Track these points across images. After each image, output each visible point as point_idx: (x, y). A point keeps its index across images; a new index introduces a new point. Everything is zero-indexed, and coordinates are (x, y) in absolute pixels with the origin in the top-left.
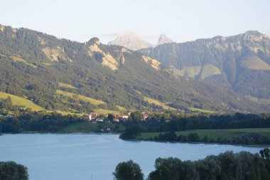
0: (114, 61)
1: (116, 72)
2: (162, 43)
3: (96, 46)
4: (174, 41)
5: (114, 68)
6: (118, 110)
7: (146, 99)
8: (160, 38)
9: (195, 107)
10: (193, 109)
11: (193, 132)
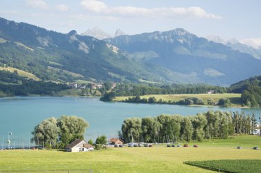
0: (87, 47)
1: (89, 55)
2: (118, 35)
3: (74, 37)
4: (126, 34)
5: (87, 52)
6: (91, 81)
7: (110, 73)
8: (117, 32)
9: (143, 79)
10: (142, 81)
11: (152, 96)
